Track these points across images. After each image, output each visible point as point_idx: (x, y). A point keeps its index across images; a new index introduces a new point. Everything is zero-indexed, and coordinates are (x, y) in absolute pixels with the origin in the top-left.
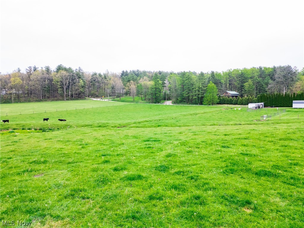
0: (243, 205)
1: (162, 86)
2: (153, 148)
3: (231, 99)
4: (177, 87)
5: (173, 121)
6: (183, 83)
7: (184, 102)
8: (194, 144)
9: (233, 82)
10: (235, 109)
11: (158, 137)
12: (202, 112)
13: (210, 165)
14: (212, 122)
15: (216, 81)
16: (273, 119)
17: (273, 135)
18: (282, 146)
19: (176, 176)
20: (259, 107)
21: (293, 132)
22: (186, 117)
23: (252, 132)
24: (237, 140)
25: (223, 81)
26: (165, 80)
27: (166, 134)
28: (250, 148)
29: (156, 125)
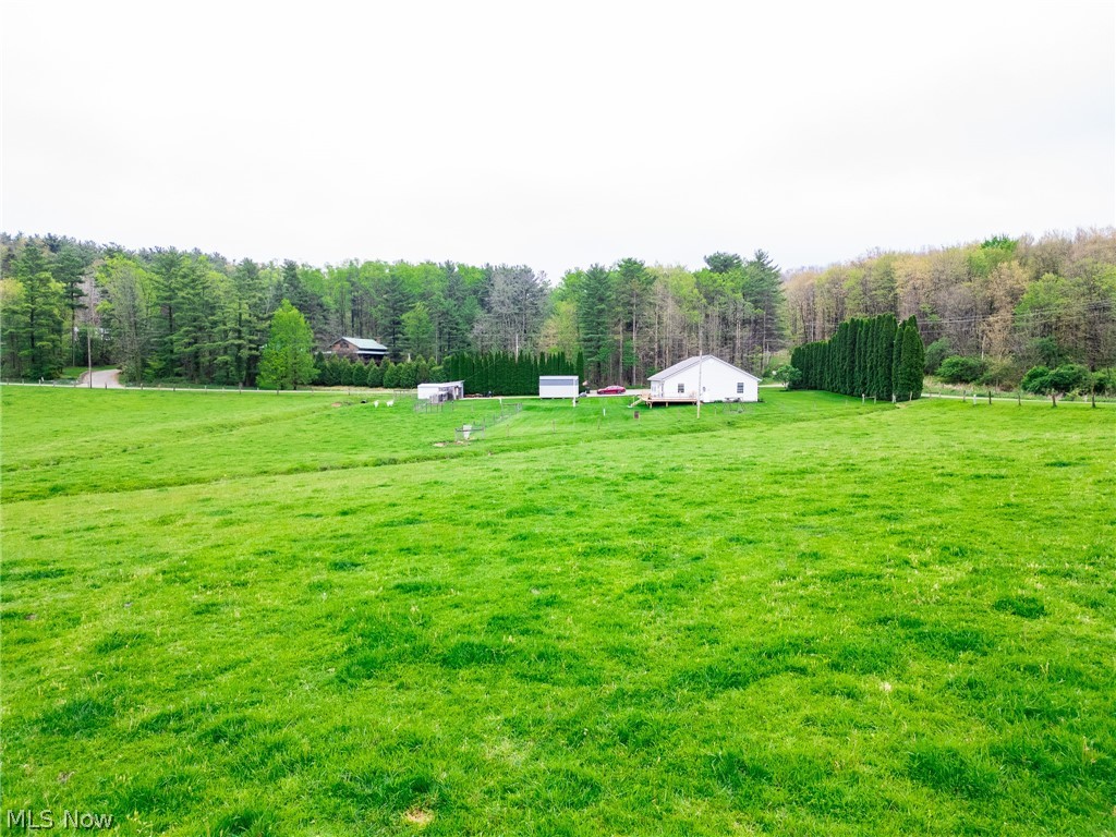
0: (404, 804)
1: (67, 305)
2: (27, 616)
3: (361, 368)
4: (143, 314)
5: (127, 463)
6: (170, 298)
7: (178, 375)
8: (226, 568)
9: (365, 305)
10: (376, 403)
11: (55, 550)
12: (256, 416)
13: (290, 655)
14: (294, 459)
15: (304, 299)
16: (489, 434)
17: (489, 501)
18: (514, 539)
19: (146, 742)
20: (450, 396)
21: (541, 485)
22: (190, 441)
23: (431, 493)
24: (385, 529)
25: (328, 300)
26: (83, 278)
27: (92, 533)
28: (426, 557)
29: (42, 485)
